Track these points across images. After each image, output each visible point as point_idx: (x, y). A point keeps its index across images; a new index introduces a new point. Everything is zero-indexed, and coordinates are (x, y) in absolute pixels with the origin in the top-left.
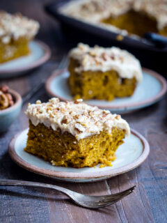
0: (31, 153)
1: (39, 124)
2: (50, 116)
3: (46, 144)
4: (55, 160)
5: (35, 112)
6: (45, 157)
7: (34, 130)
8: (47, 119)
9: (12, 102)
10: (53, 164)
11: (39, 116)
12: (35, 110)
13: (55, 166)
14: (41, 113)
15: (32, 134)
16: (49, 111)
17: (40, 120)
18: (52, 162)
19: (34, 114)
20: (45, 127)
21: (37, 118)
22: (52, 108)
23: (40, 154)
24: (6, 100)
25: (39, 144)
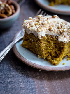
0: (25, 48)
1: (31, 33)
2: (38, 30)
3: (34, 45)
4: (40, 55)
5: (28, 26)
6: (34, 52)
7: (28, 36)
8: (36, 32)
9: (14, 11)
10: (39, 57)
11: (30, 28)
12: (28, 24)
13: (40, 58)
14: (32, 27)
15: (26, 38)
16: (37, 26)
17: (31, 31)
18: (38, 56)
19: (28, 27)
20: (34, 36)
21: (29, 30)
22: (39, 23)
23: (30, 49)
24: (11, 10)
25: (30, 44)
